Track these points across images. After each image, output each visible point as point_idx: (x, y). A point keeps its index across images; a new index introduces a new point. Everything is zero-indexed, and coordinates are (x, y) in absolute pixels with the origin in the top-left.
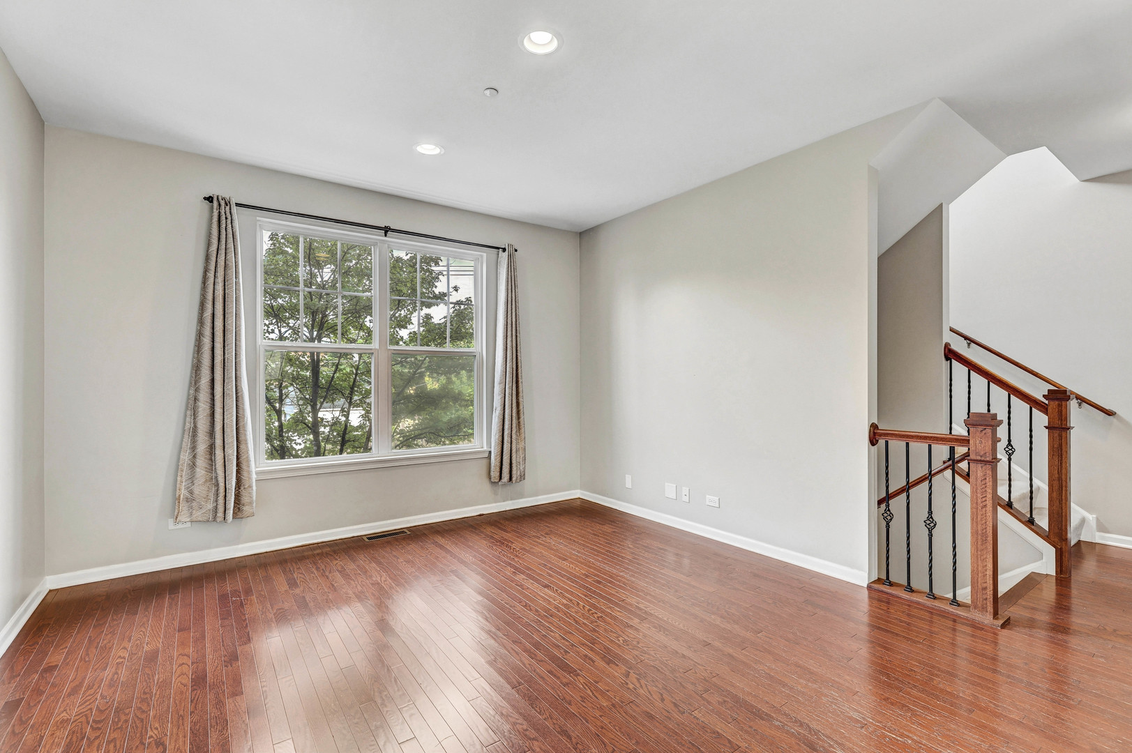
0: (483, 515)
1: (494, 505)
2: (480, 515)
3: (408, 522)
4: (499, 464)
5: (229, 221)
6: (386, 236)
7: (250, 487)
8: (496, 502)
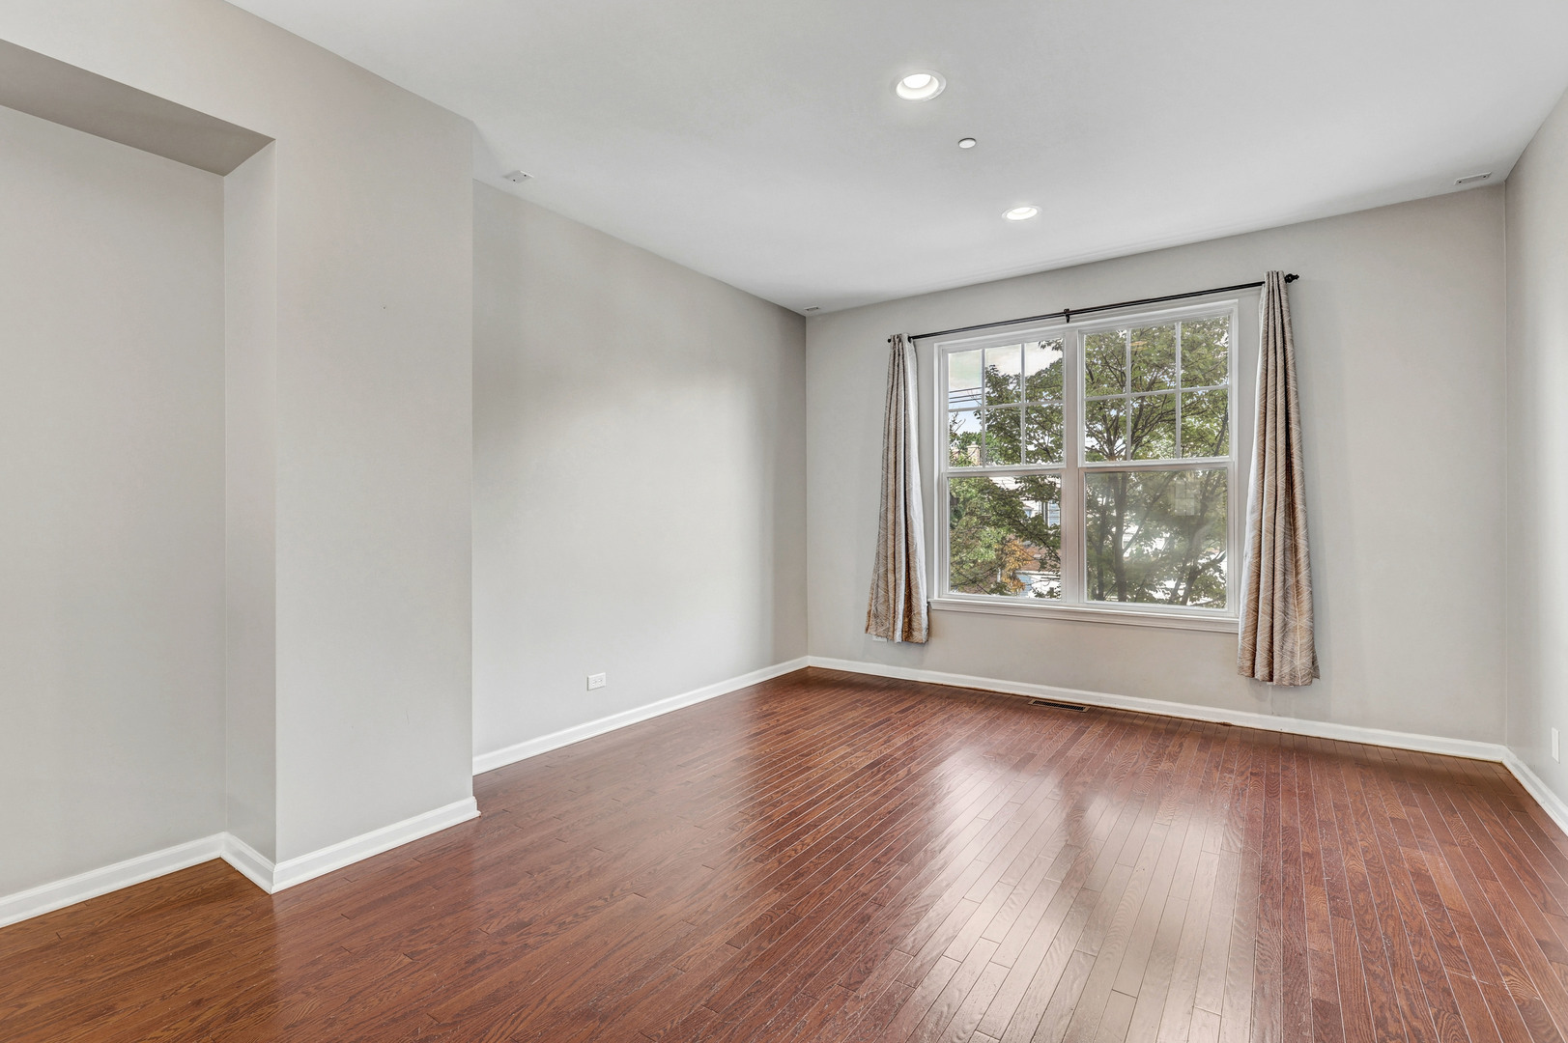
0: (1230, 725)
1: (1256, 715)
2: (1224, 724)
3: (1101, 699)
4: (1249, 647)
5: (901, 357)
6: (1068, 321)
7: (919, 613)
8: (1259, 712)
